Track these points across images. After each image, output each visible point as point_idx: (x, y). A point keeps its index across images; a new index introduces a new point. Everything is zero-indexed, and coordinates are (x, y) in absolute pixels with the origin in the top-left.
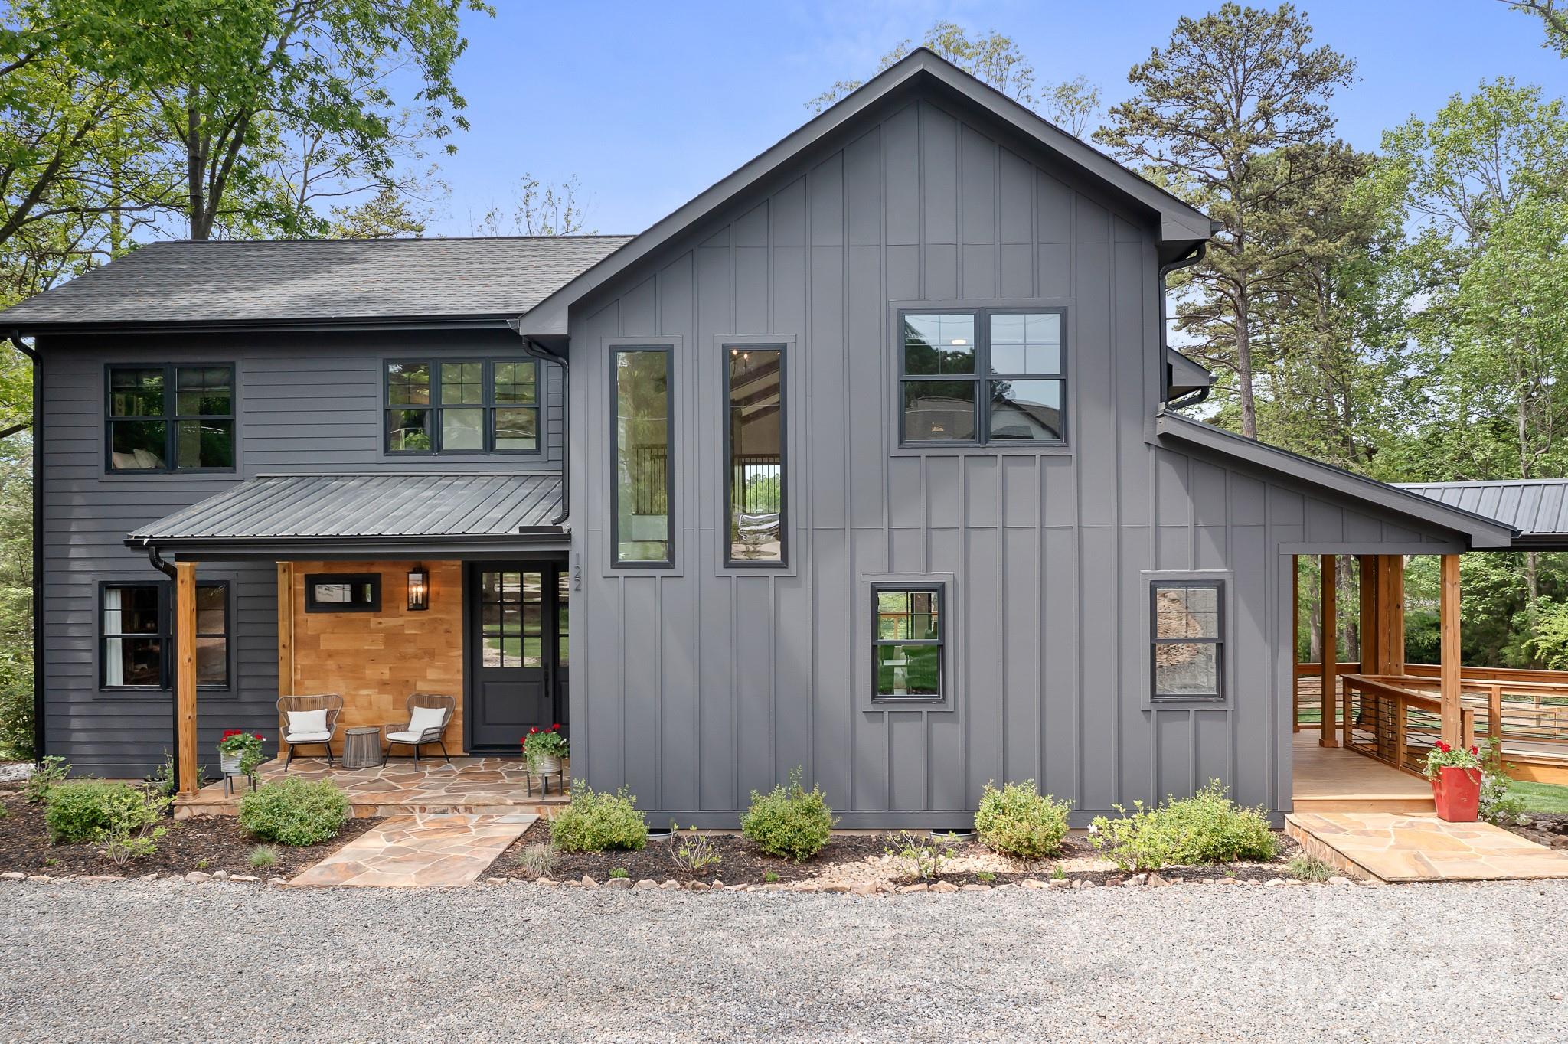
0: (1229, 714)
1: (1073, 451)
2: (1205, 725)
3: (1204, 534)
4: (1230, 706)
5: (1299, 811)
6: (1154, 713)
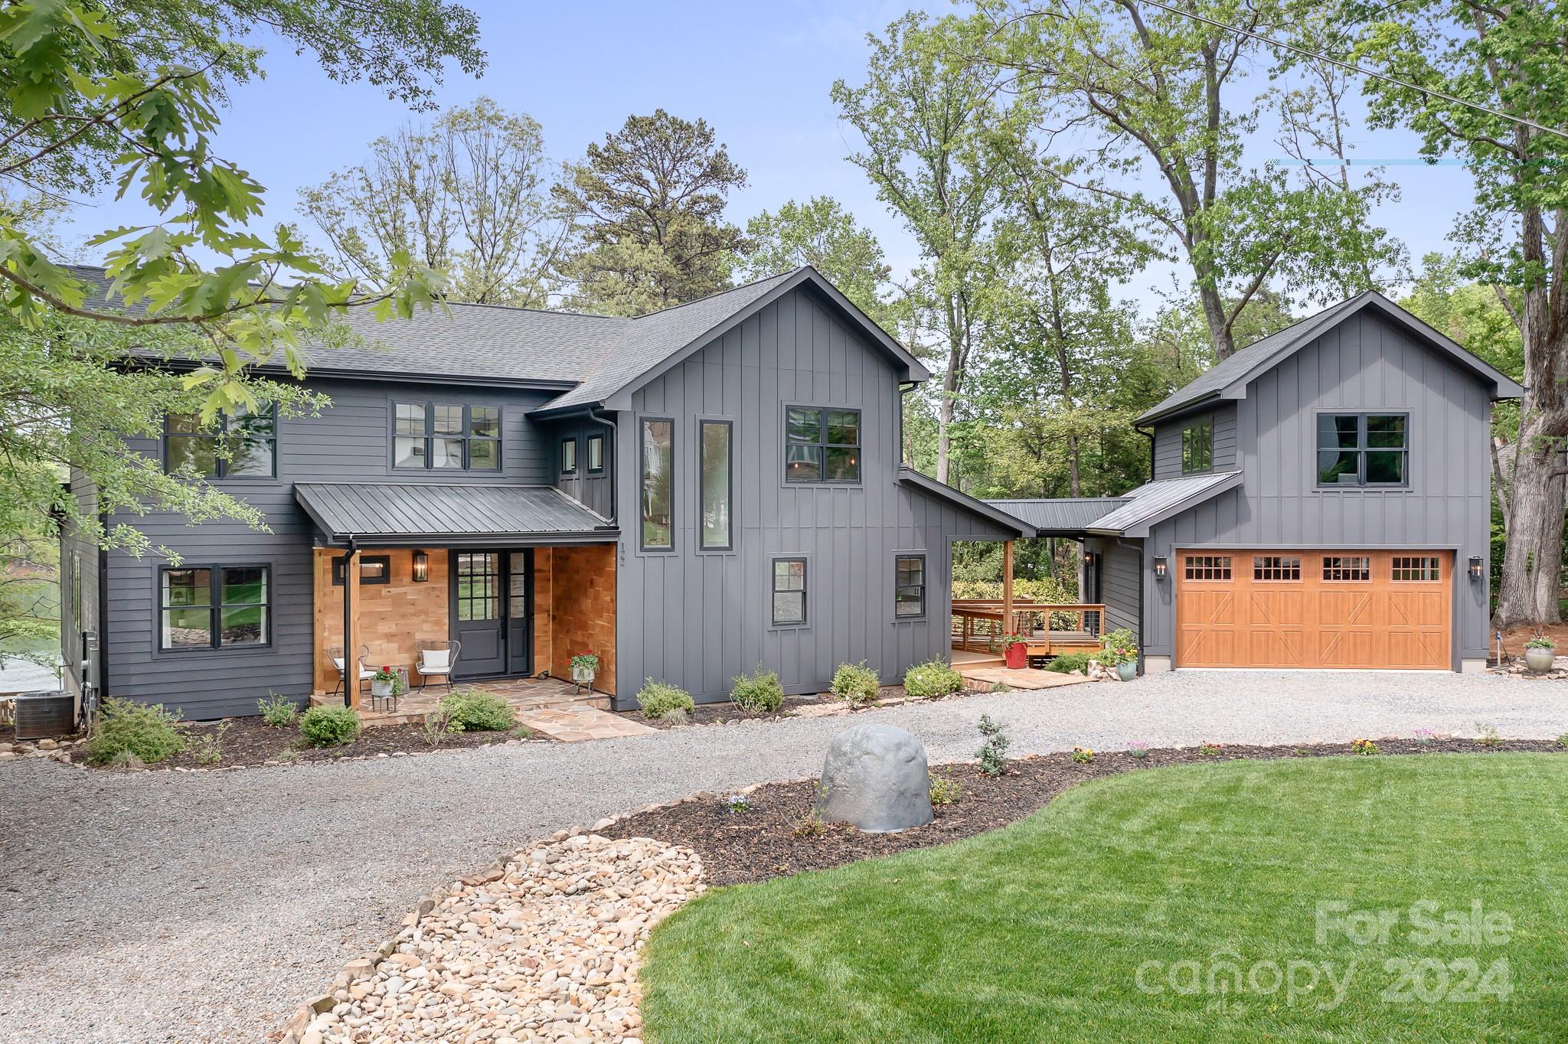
0: (927, 623)
1: (863, 486)
2: (917, 629)
3: (917, 531)
4: (927, 619)
6: (896, 624)
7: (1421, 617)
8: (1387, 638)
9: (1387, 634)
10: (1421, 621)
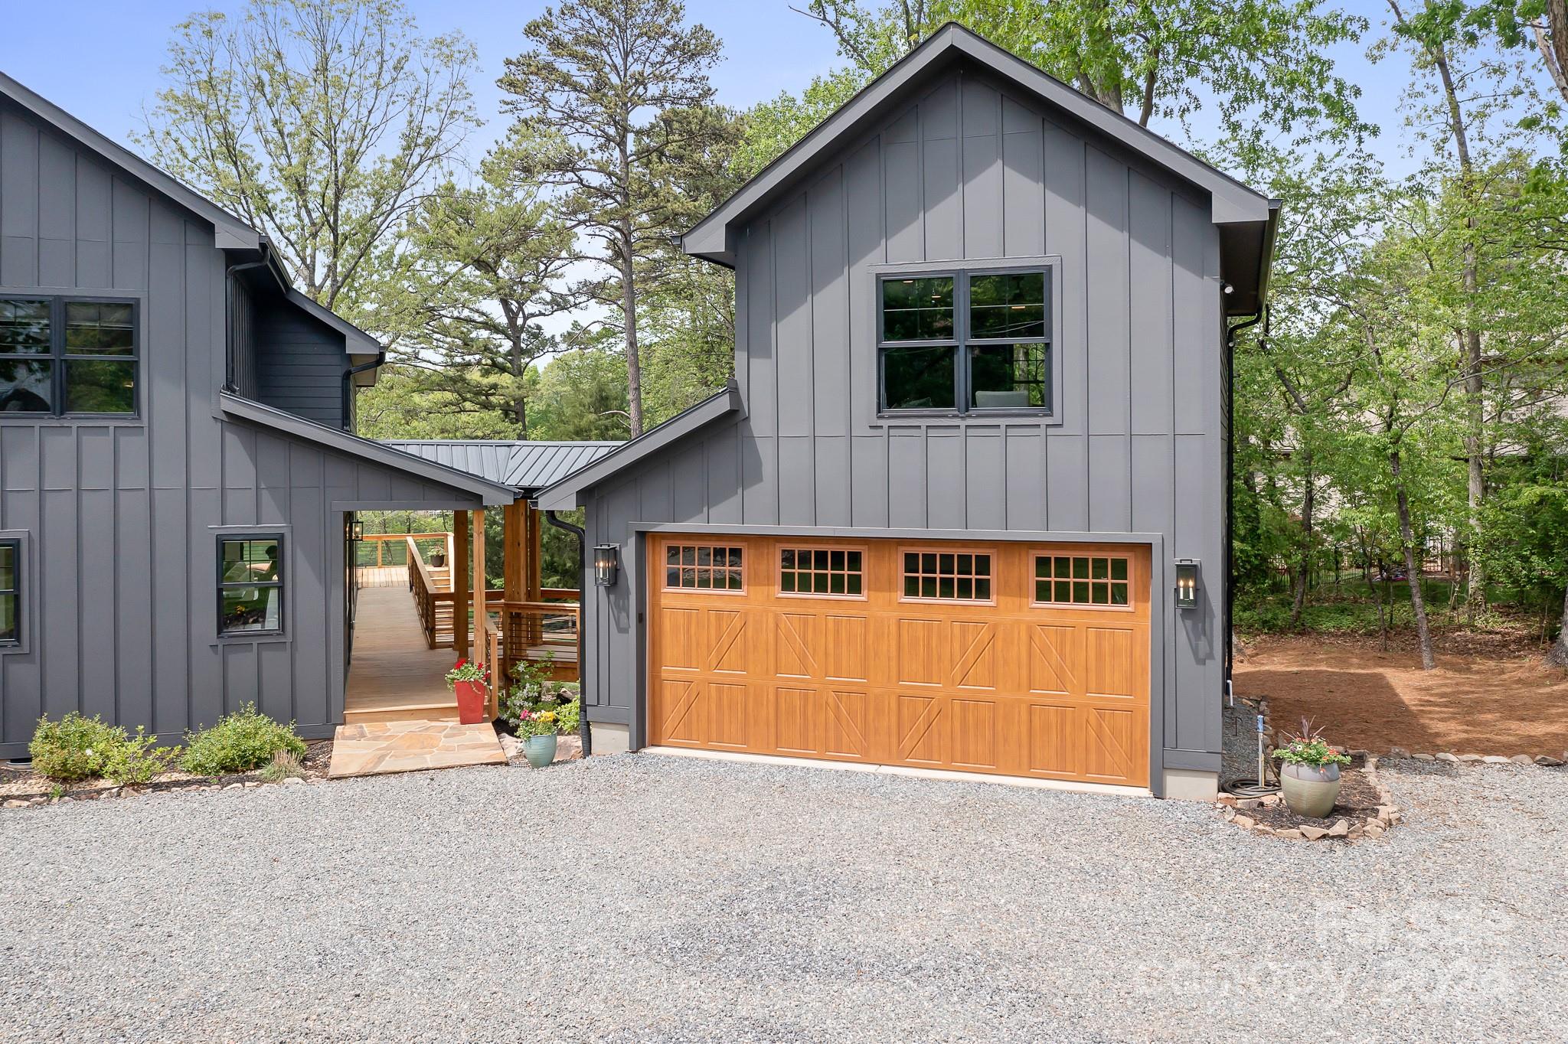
0: (288, 646)
1: (145, 423)
2: (267, 655)
3: (266, 496)
4: (289, 639)
5: (351, 723)
6: (220, 647)
7: (1092, 676)
8: (1024, 716)
9: (1024, 708)
10: (1093, 685)
